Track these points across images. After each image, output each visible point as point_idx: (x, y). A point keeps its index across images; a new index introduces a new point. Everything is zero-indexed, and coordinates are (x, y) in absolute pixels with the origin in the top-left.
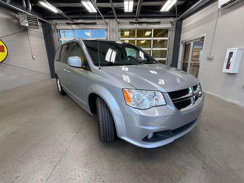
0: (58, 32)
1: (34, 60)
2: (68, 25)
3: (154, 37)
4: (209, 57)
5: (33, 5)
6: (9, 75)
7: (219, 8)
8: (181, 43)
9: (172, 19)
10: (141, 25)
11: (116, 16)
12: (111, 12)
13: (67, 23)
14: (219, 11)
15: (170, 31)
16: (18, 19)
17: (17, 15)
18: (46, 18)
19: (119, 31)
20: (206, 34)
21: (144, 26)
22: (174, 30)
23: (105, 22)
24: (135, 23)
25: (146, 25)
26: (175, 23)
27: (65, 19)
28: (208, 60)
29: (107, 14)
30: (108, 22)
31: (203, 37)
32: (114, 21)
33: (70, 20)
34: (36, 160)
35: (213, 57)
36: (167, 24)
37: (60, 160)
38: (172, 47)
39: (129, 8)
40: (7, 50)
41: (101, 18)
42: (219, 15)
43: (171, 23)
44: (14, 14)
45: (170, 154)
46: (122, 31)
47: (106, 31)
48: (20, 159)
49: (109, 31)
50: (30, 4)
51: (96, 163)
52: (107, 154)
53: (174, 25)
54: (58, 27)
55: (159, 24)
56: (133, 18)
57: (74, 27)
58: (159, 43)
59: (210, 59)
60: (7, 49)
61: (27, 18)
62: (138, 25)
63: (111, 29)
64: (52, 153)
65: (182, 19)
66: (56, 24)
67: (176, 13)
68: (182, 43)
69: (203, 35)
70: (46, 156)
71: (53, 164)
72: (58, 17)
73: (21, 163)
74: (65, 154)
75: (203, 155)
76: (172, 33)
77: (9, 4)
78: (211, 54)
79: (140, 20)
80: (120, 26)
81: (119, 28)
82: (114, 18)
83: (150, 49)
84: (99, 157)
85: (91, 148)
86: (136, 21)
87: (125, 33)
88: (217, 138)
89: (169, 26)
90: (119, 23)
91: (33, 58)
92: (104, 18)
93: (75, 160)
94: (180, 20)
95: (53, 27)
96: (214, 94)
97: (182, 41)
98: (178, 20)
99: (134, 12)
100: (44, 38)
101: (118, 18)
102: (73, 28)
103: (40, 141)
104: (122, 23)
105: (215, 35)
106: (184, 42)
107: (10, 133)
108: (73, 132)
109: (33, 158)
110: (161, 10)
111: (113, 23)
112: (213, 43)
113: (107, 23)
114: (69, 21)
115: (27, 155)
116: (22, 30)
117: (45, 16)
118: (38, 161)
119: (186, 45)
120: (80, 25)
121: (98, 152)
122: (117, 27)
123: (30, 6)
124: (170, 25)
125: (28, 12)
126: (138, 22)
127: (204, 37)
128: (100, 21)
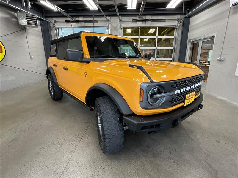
0: (56, 30)
1: (31, 60)
2: (67, 23)
3: (159, 35)
4: (220, 59)
5: (32, 3)
6: (6, 76)
7: (231, 6)
8: (188, 42)
9: (178, 17)
10: (145, 23)
11: (118, 13)
12: (113, 9)
13: (66, 21)
14: (231, 10)
15: (176, 29)
16: (17, 18)
17: (16, 14)
18: (45, 16)
19: (121, 29)
20: (216, 33)
21: (148, 24)
22: (181, 28)
23: (106, 20)
24: (138, 21)
25: (150, 22)
26: (182, 20)
27: (64, 16)
28: (219, 62)
29: (110, 12)
30: (110, 20)
31: (213, 37)
32: (116, 18)
33: (70, 17)
34: (39, 171)
35: (224, 58)
36: (173, 22)
37: (64, 171)
38: (179, 46)
39: (132, 6)
40: (5, 51)
41: (102, 16)
42: (231, 13)
43: (178, 20)
44: (13, 13)
45: (179, 168)
46: (124, 29)
47: (107, 29)
48: (23, 170)
49: (111, 29)
50: (29, 2)
51: (100, 175)
52: (112, 166)
53: (181, 22)
54: (57, 25)
55: (165, 21)
56: (137, 15)
57: (74, 24)
58: (164, 41)
59: (221, 61)
60: (5, 49)
61: (27, 16)
62: (141, 23)
63: (112, 28)
64: (55, 163)
65: (189, 17)
66: (55, 22)
67: (183, 10)
68: (190, 42)
69: (213, 35)
70: (49, 167)
71: (56, 175)
72: (57, 15)
73: (24, 173)
74: (68, 165)
75: (215, 170)
76: (178, 31)
77: (9, 3)
78: (222, 55)
79: (144, 18)
80: (122, 24)
81: (121, 26)
82: (116, 15)
83: (154, 48)
84: (104, 169)
85: (95, 159)
86: (139, 18)
87: (128, 30)
88: (230, 151)
89: (175, 23)
90: (121, 21)
91: (31, 58)
92: (106, 15)
93: (79, 171)
94: (188, 17)
95: (52, 25)
96: (225, 99)
97: (189, 40)
98: (185, 17)
99: (138, 9)
100: (42, 37)
101: (120, 15)
102: (73, 26)
103: (42, 149)
104: (125, 21)
105: (226, 35)
106: (192, 41)
107: (10, 140)
108: (74, 140)
109: (36, 168)
110: (166, 8)
111: (114, 21)
112: (224, 43)
113: (108, 21)
114: (68, 19)
115: (29, 164)
116: (20, 29)
117: (44, 14)
118: (41, 171)
119: (194, 44)
120: (80, 23)
121: (102, 163)
122: (119, 25)
123: (30, 5)
124: (177, 22)
125: (27, 11)
126: (141, 19)
127: (215, 36)
128: (101, 18)
